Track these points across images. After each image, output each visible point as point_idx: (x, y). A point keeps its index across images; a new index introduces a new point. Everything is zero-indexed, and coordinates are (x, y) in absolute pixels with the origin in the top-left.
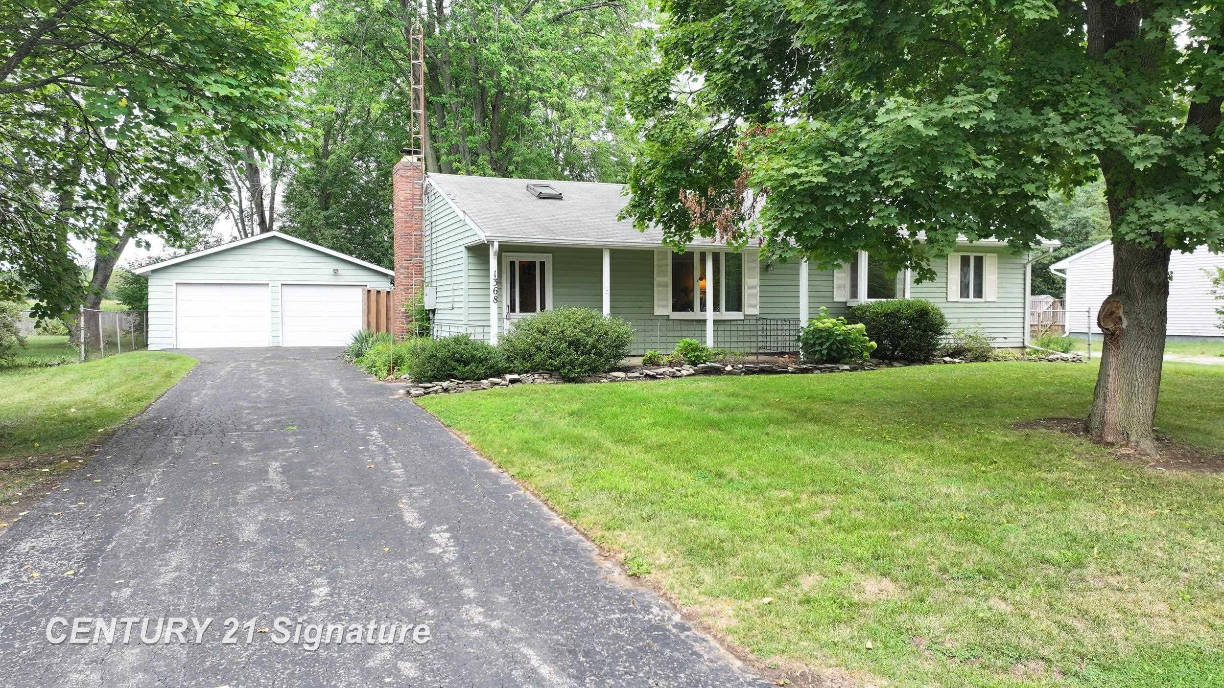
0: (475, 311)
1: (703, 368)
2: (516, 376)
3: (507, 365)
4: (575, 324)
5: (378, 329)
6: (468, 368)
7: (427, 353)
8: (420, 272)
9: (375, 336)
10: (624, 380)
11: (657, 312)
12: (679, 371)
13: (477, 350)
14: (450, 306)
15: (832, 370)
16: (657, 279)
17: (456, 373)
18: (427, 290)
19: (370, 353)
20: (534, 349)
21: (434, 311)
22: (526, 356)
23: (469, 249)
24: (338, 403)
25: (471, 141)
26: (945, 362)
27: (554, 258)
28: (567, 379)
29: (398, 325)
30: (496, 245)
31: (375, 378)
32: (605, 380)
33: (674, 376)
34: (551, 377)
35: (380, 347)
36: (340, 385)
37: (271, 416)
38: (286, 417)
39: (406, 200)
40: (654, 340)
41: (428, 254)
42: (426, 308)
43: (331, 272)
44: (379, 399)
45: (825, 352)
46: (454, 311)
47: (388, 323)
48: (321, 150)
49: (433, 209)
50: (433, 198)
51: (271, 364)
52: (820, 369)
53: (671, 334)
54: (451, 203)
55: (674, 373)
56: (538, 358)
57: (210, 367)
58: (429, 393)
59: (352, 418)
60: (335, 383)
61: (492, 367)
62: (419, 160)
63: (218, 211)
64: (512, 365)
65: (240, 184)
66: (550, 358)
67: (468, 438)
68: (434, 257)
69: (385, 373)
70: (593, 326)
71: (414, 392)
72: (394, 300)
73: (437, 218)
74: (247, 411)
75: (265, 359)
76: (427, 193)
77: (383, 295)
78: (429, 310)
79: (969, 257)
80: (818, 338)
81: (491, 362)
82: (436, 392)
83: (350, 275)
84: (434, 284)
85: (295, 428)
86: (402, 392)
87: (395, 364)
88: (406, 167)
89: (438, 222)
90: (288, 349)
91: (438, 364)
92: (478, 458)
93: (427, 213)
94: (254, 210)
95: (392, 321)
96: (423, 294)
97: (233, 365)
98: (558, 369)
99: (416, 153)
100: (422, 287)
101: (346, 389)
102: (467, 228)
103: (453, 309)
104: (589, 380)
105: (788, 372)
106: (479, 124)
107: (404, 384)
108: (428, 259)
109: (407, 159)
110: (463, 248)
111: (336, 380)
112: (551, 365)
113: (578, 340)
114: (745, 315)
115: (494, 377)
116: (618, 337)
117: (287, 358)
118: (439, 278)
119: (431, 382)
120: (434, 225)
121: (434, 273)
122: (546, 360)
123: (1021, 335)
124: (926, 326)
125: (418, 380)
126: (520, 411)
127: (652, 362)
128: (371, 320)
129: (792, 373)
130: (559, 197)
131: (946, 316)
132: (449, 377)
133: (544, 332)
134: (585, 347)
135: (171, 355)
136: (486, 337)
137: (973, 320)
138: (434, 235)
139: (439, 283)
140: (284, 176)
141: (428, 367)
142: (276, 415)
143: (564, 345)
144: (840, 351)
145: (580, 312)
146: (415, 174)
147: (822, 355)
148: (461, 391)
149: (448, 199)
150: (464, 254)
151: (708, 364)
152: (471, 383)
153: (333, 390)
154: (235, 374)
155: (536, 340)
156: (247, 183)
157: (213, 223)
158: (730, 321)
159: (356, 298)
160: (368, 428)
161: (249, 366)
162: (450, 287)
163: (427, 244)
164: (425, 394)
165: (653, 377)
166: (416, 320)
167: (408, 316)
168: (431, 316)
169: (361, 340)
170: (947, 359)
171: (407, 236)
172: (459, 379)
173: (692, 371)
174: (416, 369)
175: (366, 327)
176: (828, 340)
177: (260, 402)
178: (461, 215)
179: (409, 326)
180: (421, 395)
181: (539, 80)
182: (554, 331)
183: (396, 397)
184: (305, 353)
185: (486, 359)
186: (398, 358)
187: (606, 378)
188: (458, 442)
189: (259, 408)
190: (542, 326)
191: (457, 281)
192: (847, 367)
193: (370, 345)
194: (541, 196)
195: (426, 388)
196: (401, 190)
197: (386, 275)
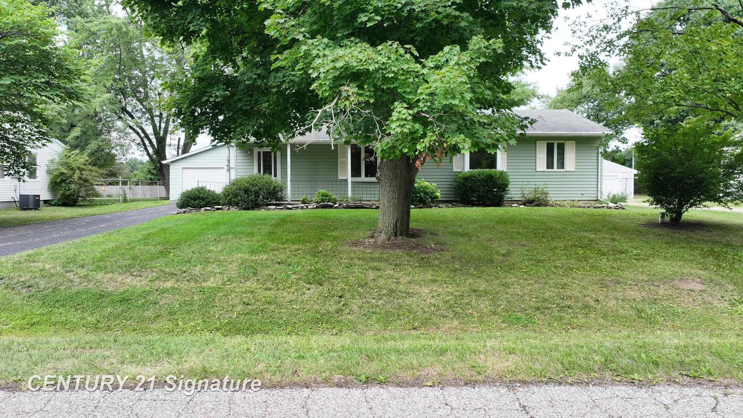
1: (323, 205)
2: (220, 207)
3: (216, 201)
6: (196, 202)
10: (273, 209)
11: (340, 178)
16: (339, 160)
17: (189, 204)
20: (228, 194)
32: (263, 209)
34: (238, 207)
56: (228, 198)
64: (219, 201)
66: (234, 198)
79: (553, 143)
98: (238, 204)
104: (256, 209)
112: (234, 201)
115: (209, 207)
123: (596, 192)
148: (190, 213)
151: (326, 203)
152: (197, 209)
172: (192, 208)
173: (315, 206)
185: (206, 198)
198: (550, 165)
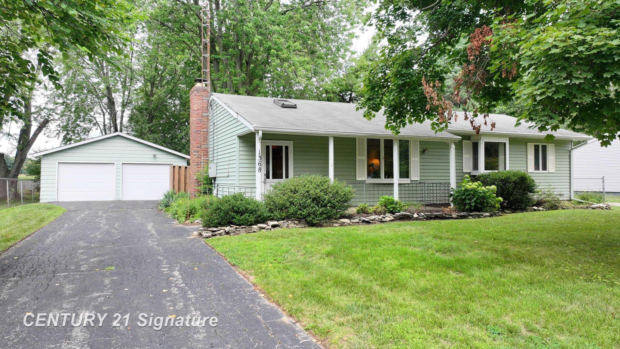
0: (245, 178)
1: (399, 216)
2: (275, 223)
3: (269, 214)
4: (316, 186)
5: (179, 190)
6: (243, 217)
7: (214, 207)
8: (206, 155)
9: (177, 194)
10: (349, 224)
11: (358, 179)
12: (384, 218)
13: (249, 204)
14: (227, 175)
15: (479, 217)
16: (358, 158)
17: (234, 220)
18: (211, 165)
19: (174, 205)
20: (289, 204)
21: (215, 179)
22: (282, 208)
23: (240, 137)
24: (150, 243)
25: (235, 80)
26: (535, 210)
27: (294, 144)
28: (312, 225)
29: (192, 187)
30: (261, 133)
31: (176, 222)
32: (337, 225)
33: (382, 222)
34: (300, 222)
35: (181, 201)
36: (153, 227)
37: (98, 256)
38: (110, 256)
39: (198, 110)
40: (361, 196)
41: (211, 143)
42: (210, 176)
43: (152, 156)
44: (180, 239)
45: (473, 204)
46: (229, 178)
47: (185, 186)
48: (149, 93)
49: (215, 114)
50: (215, 108)
51: (112, 212)
52: (472, 216)
53: (372, 192)
54: (228, 109)
55: (381, 219)
56: (291, 210)
57: (72, 214)
58: (216, 235)
59: (159, 257)
60: (150, 227)
61: (259, 216)
62: (206, 85)
63: (92, 125)
64: (272, 215)
65: (104, 111)
66: (300, 210)
67: (252, 278)
68: (215, 145)
69: (184, 219)
70: (328, 187)
71: (205, 234)
72: (189, 172)
73: (218, 120)
74: (82, 251)
75: (109, 208)
76: (211, 105)
77: (183, 169)
78: (212, 178)
79: (538, 146)
80: (468, 195)
81: (259, 213)
82: (220, 234)
83: (163, 158)
84: (215, 162)
85: (113, 268)
86: (196, 233)
87: (190, 213)
88: (198, 90)
89: (218, 123)
90: (125, 202)
91: (222, 214)
92: (267, 302)
93: (211, 118)
94: (112, 125)
95: (188, 185)
96: (208, 168)
97: (87, 213)
98: (305, 218)
99: (204, 81)
100: (208, 163)
101: (157, 231)
102: (239, 123)
103: (228, 177)
104: (325, 224)
105: (452, 218)
106: (239, 70)
107: (196, 226)
108: (211, 146)
109: (198, 85)
110: (236, 137)
111: (151, 224)
112: (301, 214)
113: (319, 197)
114: (411, 181)
115: (260, 223)
116: (345, 195)
117: (123, 208)
118: (219, 157)
119: (217, 227)
120: (215, 124)
121: (215, 155)
122: (297, 211)
123: (569, 193)
124: (525, 188)
125: (207, 225)
126: (287, 252)
127: (363, 211)
128: (175, 184)
129: (455, 218)
130: (295, 107)
131: (536, 181)
132: (230, 223)
133: (295, 192)
134: (323, 202)
135: (50, 206)
136: (253, 194)
137: (547, 184)
138: (215, 131)
139: (219, 161)
140: (129, 106)
141: (215, 216)
142: (102, 255)
143: (309, 201)
144: (482, 203)
145: (318, 178)
146: (204, 94)
147: (471, 206)
148: (238, 234)
149: (225, 107)
150: (237, 141)
151: (402, 213)
152: (245, 228)
153: (148, 231)
154: (86, 219)
155: (290, 197)
156: (108, 110)
157: (89, 132)
158: (405, 184)
159: (166, 172)
160: (171, 269)
161: (97, 213)
162: (227, 163)
163: (211, 137)
164: (213, 235)
165: (368, 222)
166: (204, 184)
167: (198, 182)
168: (213, 181)
169: (169, 197)
170: (535, 208)
171: (198, 132)
172: (237, 225)
173: (392, 218)
174: (206, 218)
175: (172, 188)
176: (474, 196)
177: (94, 243)
178: (235, 116)
179: (199, 188)
180: (210, 237)
181: (276, 44)
182: (302, 190)
183: (192, 237)
184: (135, 204)
185: (255, 211)
186: (193, 209)
187: (337, 223)
188: (245, 284)
189: (91, 248)
190: (293, 188)
191: (231, 158)
192: (487, 214)
193: (174, 200)
194: (284, 106)
195: (213, 231)
196: (195, 103)
197: (184, 158)
198: (537, 167)
